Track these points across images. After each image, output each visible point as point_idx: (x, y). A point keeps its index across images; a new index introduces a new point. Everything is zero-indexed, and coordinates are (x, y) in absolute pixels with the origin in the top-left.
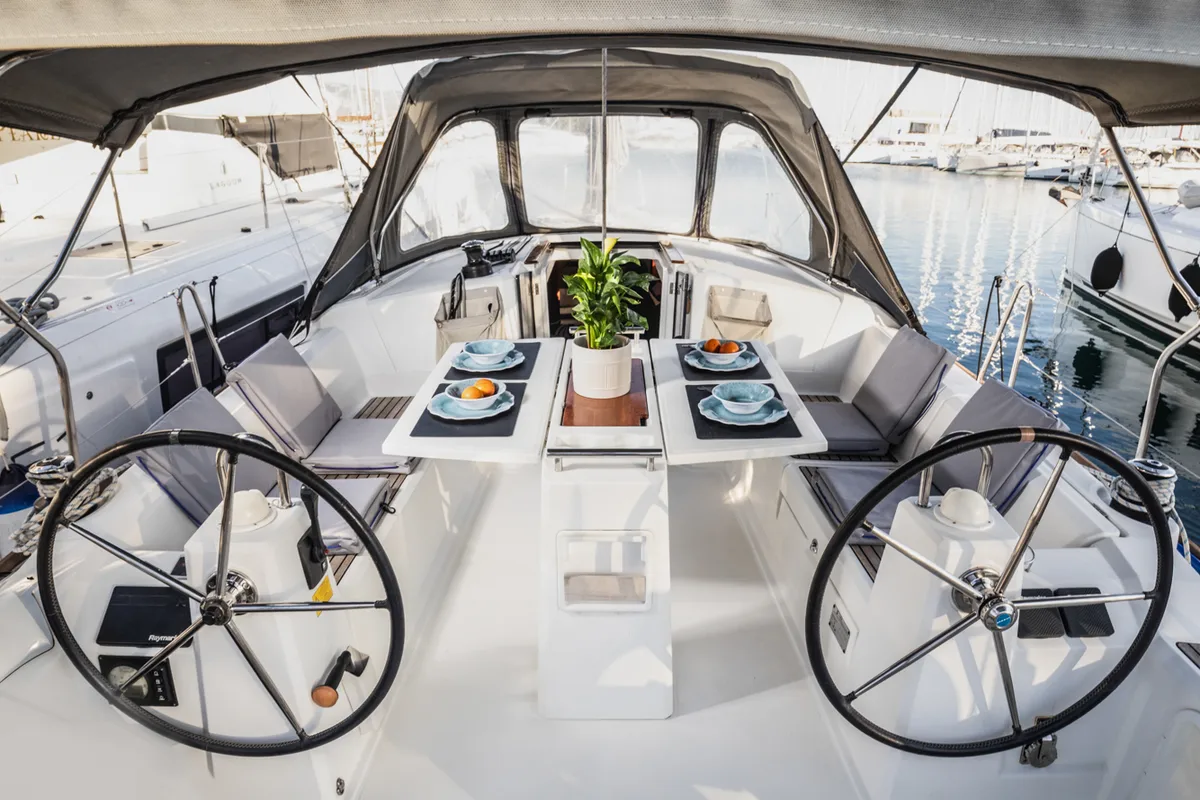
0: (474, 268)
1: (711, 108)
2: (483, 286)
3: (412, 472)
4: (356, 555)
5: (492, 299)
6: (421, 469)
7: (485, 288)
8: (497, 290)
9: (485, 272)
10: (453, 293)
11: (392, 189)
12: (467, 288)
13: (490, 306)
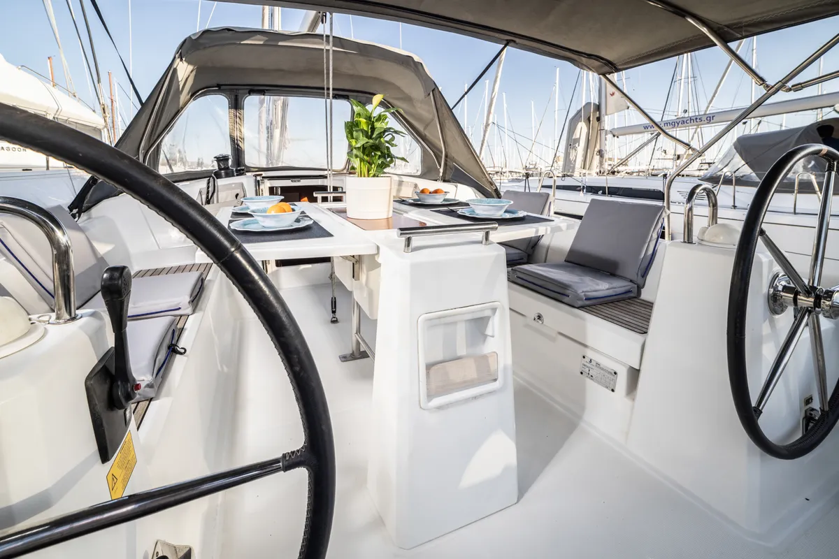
0: (223, 171)
1: (360, 94)
2: (232, 182)
3: (194, 311)
4: (151, 400)
5: (238, 191)
6: (201, 310)
7: (233, 184)
8: (242, 184)
9: (231, 175)
10: (208, 188)
11: (158, 126)
12: (219, 184)
13: (237, 195)
